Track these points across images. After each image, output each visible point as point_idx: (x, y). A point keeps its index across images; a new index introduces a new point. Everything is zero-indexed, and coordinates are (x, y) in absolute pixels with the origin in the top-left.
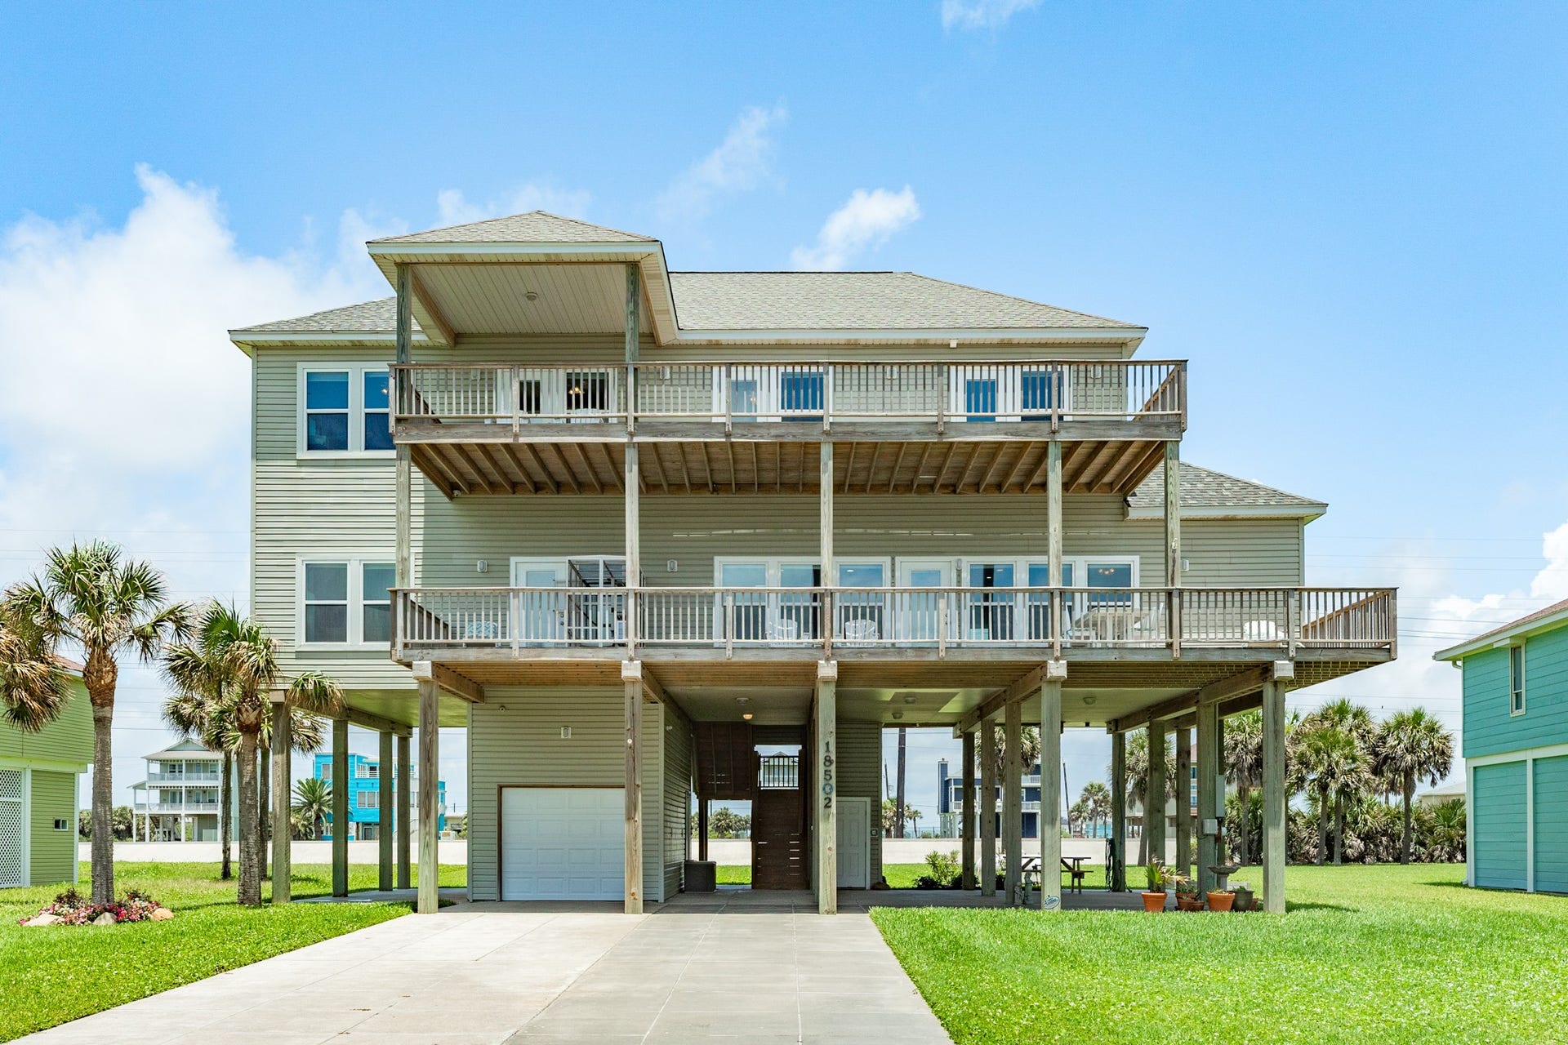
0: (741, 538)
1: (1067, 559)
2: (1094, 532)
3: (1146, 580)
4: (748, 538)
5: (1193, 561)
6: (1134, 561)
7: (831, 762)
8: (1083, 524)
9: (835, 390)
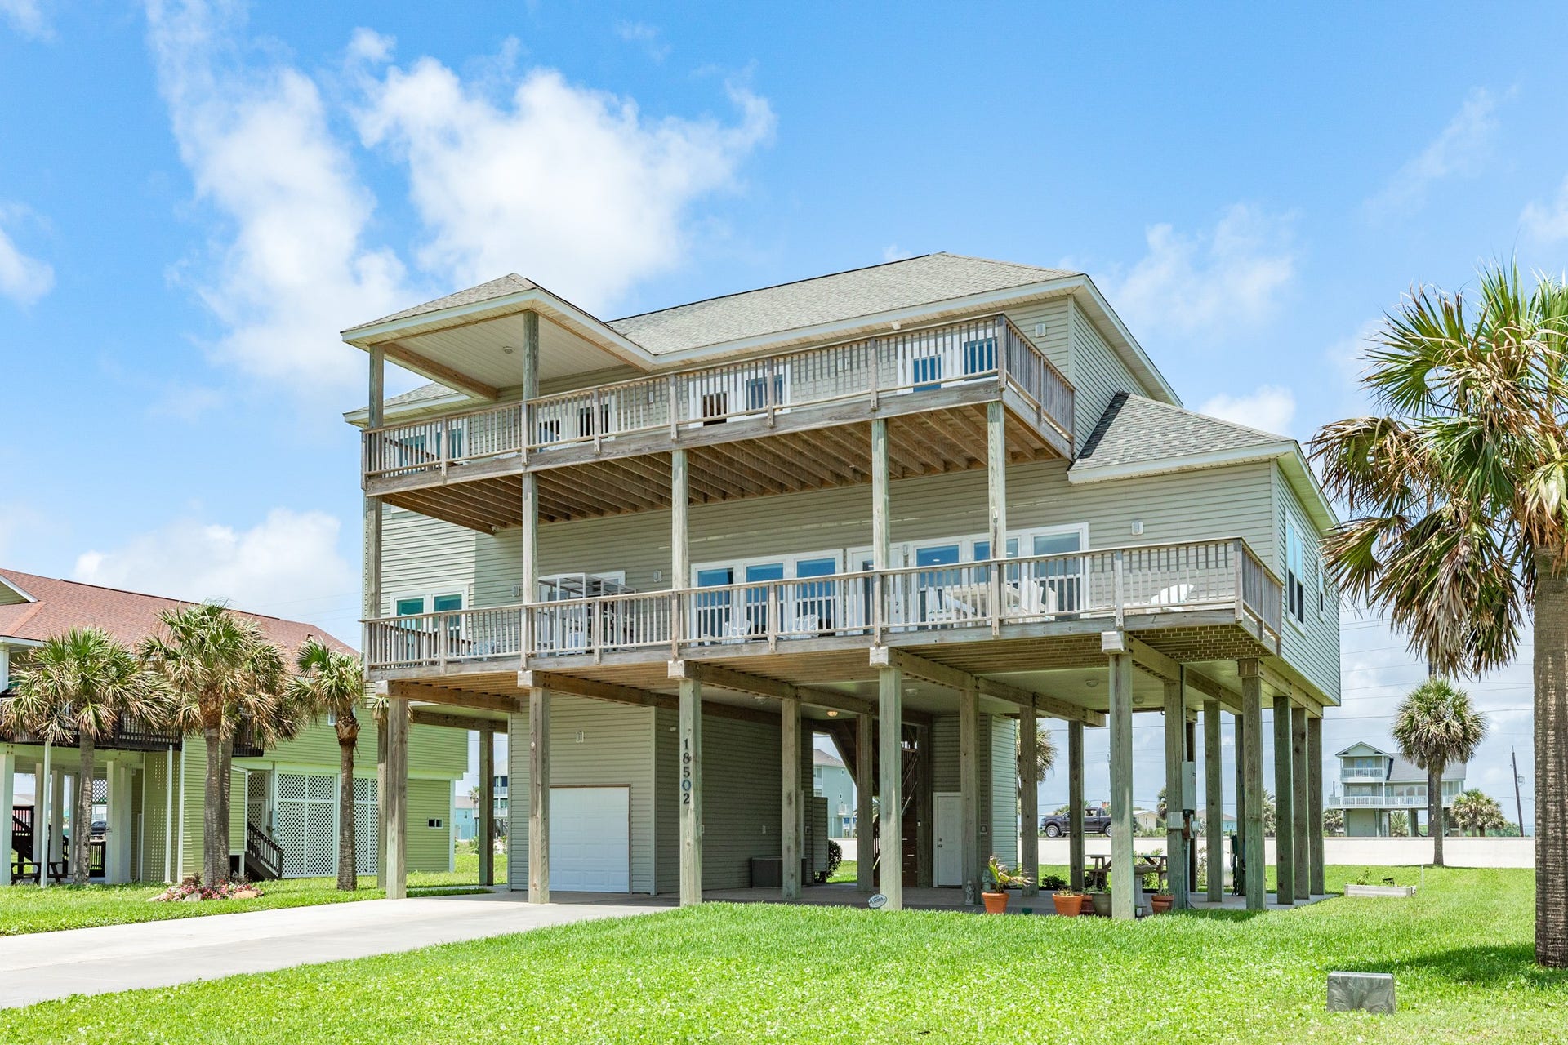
0: (714, 544)
1: (1015, 533)
2: (1041, 503)
3: (1096, 541)
4: (720, 543)
5: (1148, 522)
6: (1082, 529)
7: (689, 759)
8: (1029, 494)
9: (792, 383)
